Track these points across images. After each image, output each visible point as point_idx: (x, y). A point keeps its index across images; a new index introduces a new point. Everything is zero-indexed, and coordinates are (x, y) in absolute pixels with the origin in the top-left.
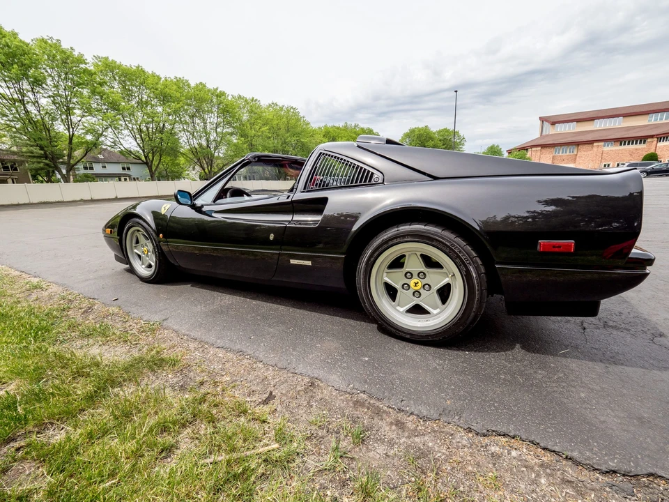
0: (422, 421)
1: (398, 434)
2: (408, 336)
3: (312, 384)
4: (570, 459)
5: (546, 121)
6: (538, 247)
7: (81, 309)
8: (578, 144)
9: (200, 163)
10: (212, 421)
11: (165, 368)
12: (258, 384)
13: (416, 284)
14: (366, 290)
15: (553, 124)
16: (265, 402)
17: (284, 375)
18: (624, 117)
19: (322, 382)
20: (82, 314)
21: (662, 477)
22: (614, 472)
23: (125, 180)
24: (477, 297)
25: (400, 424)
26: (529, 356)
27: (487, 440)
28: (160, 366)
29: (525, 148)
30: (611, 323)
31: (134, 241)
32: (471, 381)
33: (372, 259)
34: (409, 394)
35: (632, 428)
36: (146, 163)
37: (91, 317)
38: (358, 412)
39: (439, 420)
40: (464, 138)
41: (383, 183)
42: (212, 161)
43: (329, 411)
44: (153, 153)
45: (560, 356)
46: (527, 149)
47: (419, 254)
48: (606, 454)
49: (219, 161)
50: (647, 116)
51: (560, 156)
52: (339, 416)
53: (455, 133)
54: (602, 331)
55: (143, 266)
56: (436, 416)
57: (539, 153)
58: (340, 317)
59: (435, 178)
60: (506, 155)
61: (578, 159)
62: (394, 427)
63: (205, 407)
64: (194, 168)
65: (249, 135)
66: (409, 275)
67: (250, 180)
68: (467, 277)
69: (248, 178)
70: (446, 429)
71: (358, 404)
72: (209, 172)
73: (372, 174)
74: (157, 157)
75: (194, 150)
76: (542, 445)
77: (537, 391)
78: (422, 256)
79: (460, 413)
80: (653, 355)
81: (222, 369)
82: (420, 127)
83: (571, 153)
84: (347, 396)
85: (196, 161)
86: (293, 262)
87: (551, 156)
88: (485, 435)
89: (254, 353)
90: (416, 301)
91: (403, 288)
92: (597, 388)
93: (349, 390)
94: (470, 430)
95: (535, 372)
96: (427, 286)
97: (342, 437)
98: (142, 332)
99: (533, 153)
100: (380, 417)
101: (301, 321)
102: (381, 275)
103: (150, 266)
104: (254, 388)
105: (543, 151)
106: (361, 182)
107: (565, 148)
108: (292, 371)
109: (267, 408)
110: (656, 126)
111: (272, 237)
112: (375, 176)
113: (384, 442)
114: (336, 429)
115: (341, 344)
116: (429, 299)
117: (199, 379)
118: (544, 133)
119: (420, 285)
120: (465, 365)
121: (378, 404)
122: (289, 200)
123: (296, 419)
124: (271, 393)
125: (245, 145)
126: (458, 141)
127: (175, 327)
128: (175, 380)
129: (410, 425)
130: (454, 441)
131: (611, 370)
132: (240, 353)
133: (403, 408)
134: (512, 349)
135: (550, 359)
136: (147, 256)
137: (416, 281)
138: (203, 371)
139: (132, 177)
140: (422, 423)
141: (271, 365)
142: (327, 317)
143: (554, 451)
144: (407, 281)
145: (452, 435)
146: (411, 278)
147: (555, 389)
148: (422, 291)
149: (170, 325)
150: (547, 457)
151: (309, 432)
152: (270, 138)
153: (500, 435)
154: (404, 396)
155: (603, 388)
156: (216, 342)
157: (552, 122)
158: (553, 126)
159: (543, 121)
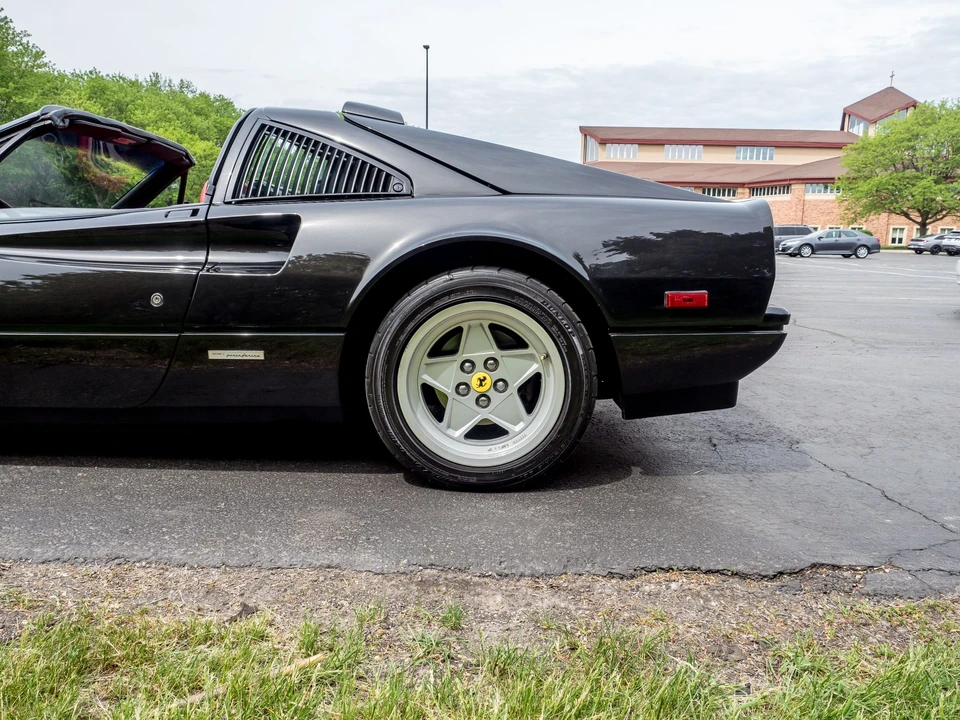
2: (474, 480)
4: (736, 574)
5: (592, 136)
6: (665, 302)
15: (603, 142)
17: (254, 575)
18: (704, 145)
19: (343, 570)
21: (823, 565)
22: (781, 573)
24: (585, 388)
25: (508, 593)
27: (636, 582)
30: (743, 437)
33: (402, 338)
34: (508, 552)
35: (789, 531)
38: (432, 595)
39: (566, 573)
41: (411, 195)
47: (486, 325)
48: (770, 559)
50: (733, 149)
54: (735, 445)
56: (559, 569)
59: (505, 193)
71: (426, 584)
73: (388, 176)
76: (703, 568)
78: (493, 328)
79: (591, 558)
80: (794, 462)
84: (402, 578)
86: (213, 355)
88: (633, 577)
91: (458, 393)
93: (402, 569)
94: (611, 575)
95: (672, 499)
96: (501, 384)
100: (472, 593)
102: (414, 371)
108: (268, 565)
110: (747, 168)
111: (157, 300)
112: (393, 181)
113: (493, 618)
115: (347, 511)
116: (504, 408)
118: (588, 159)
119: (488, 383)
121: (462, 576)
122: (200, 218)
124: (244, 605)
133: (505, 572)
137: (481, 375)
141: (215, 567)
143: (718, 571)
144: (464, 377)
145: (589, 587)
146: (471, 372)
147: (701, 511)
148: (492, 394)
150: (713, 580)
153: (651, 572)
154: (501, 557)
156: (30, 553)
157: (602, 140)
158: (603, 146)
159: (585, 135)
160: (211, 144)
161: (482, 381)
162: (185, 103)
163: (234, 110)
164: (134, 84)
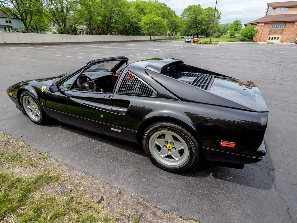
0: (163, 212)
1: (153, 218)
3: (120, 193)
5: (271, 6)
7: (3, 142)
8: (286, 22)
9: (58, 22)
10: (77, 212)
11: (53, 182)
12: (96, 192)
13: (169, 146)
14: (146, 147)
15: (275, 8)
16: (99, 202)
17: (108, 187)
19: (124, 192)
20: (5, 145)
23: (9, 31)
24: (194, 158)
25: (154, 214)
26: (214, 179)
27: (186, 222)
28: (50, 181)
29: (255, 24)
31: (27, 102)
32: (187, 193)
33: (150, 135)
34: (160, 199)
36: (22, 20)
37: (10, 148)
38: (138, 207)
39: (170, 212)
40: (221, 15)
41: (157, 97)
42: (65, 21)
43: (126, 206)
44: (26, 13)
45: (227, 181)
46: (256, 24)
47: (171, 135)
49: (70, 21)
51: (274, 30)
52: (130, 209)
53: (216, 11)
55: (34, 115)
56: (169, 211)
57: (262, 27)
58: (135, 153)
59: (181, 100)
60: (243, 27)
61: (284, 32)
62: (152, 215)
63: (73, 204)
64: (54, 25)
65: (89, 5)
66: (167, 142)
67: (89, 34)
68: (190, 150)
69: (88, 33)
70: (172, 217)
71: (139, 203)
72: (64, 28)
73: (152, 91)
74: (29, 16)
75: (53, 12)
77: (211, 200)
79: (178, 210)
81: (80, 183)
82: (195, 5)
83: (281, 28)
84: (134, 199)
85: (55, 20)
86: (112, 129)
87: (269, 29)
88: (186, 220)
89: (94, 174)
90: (169, 153)
92: (236, 198)
94: (181, 217)
97: (131, 220)
98: (39, 159)
99: (259, 27)
100: (147, 210)
101: (117, 155)
102: (154, 141)
103: (37, 115)
104: (95, 194)
105: (265, 26)
107: (278, 24)
108: (111, 185)
109: (100, 206)
111: (102, 116)
112: (154, 93)
113: (147, 221)
114: (128, 216)
115: (134, 170)
116: (175, 153)
117: (69, 188)
118: (268, 15)
119: (171, 147)
120: (186, 184)
122: (111, 98)
123: (112, 211)
124: (102, 197)
125: (86, 12)
126: (217, 16)
127: (55, 157)
128: (58, 188)
129: (158, 214)
130: (174, 222)
131: (245, 189)
132: (88, 174)
133: (157, 206)
134: (208, 176)
135: (223, 182)
136: (35, 110)
137: (169, 145)
138: (71, 184)
139: (14, 28)
140: (163, 213)
141: (102, 182)
142: (129, 153)
145: (174, 219)
146: (167, 144)
147: (219, 198)
148: (172, 150)
149: (53, 155)
151: (117, 217)
152: (102, 7)
153: (192, 220)
154: (158, 201)
155: (238, 199)
156: (76, 167)
157: (274, 7)
158: (274, 9)
159: (269, 6)
160: (160, 17)
161: (169, 147)
162: (155, 6)
163: (167, 7)
164: (145, 2)
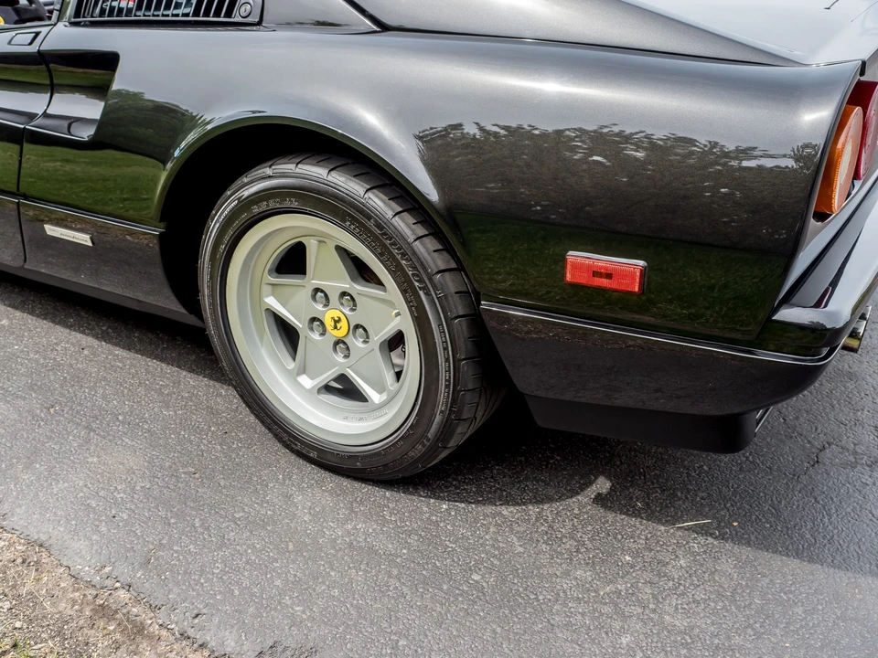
13: (336, 322)
41: (259, 23)
59: (386, 28)
66: (321, 295)
78: (338, 249)
86: (50, 231)
90: (339, 366)
91: (311, 329)
93: (97, 579)
96: (360, 332)
102: (254, 290)
106: (217, 14)
116: (366, 366)
119: (345, 326)
121: (145, 616)
122: (34, 49)
135: (638, 540)
137: (336, 314)
144: (317, 311)
146: (325, 306)
